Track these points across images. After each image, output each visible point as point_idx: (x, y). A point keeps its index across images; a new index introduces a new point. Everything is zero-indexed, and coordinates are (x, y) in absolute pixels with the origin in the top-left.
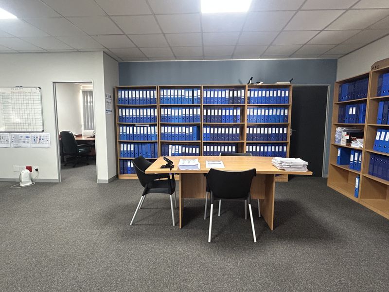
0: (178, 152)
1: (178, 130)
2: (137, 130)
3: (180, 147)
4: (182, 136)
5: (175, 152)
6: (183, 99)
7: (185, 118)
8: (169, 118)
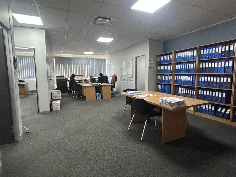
0: (183, 92)
1: (184, 78)
2: (165, 78)
3: (185, 89)
4: (186, 82)
5: (182, 92)
6: (188, 57)
7: (188, 70)
8: (180, 70)
